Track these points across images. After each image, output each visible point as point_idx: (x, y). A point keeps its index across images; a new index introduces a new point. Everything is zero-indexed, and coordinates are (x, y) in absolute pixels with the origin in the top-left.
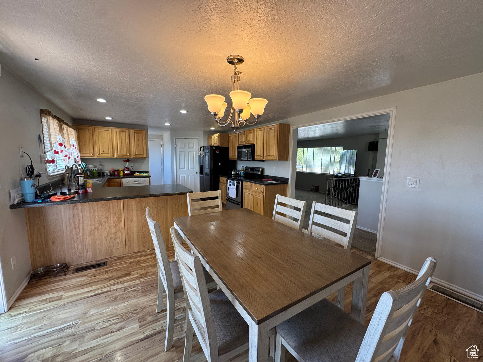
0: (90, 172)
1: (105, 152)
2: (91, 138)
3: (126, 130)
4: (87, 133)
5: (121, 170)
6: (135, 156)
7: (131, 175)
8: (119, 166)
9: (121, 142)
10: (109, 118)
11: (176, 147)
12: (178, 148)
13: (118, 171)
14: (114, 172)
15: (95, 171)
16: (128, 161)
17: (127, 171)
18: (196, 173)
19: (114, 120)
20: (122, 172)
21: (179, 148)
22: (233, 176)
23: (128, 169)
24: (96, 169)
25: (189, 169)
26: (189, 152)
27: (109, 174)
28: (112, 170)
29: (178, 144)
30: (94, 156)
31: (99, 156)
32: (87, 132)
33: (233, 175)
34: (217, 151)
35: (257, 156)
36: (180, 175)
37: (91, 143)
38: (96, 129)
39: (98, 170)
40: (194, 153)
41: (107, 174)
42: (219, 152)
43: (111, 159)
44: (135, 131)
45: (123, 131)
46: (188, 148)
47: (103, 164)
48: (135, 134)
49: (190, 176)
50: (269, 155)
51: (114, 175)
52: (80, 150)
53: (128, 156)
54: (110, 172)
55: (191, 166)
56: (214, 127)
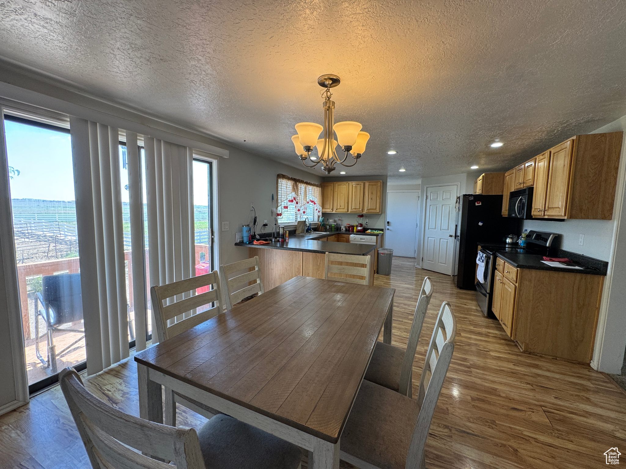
0: (329, 226)
1: (341, 207)
2: (332, 194)
3: (361, 183)
4: (329, 190)
5: (355, 226)
6: (367, 211)
7: (363, 231)
8: (354, 222)
9: (356, 196)
10: (343, 173)
11: (426, 199)
12: (428, 200)
13: (353, 227)
14: (349, 227)
15: (333, 226)
16: (362, 216)
17: (360, 227)
18: (451, 236)
19: (348, 174)
20: (355, 228)
21: (430, 200)
22: (507, 246)
23: (361, 225)
24: (335, 224)
25: (441, 230)
26: (442, 205)
27: (344, 229)
28: (348, 225)
29: (429, 195)
30: (333, 211)
31: (336, 211)
32: (330, 188)
33: (509, 244)
34: (477, 203)
35: (535, 209)
36: (428, 237)
37: (332, 198)
38: (337, 184)
39: (337, 224)
40: (450, 207)
41: (342, 229)
42: (480, 204)
43: (346, 214)
44: (370, 183)
45: (358, 184)
46: (443, 200)
47: (343, 219)
48: (370, 186)
49: (441, 240)
50: (553, 208)
51: (349, 230)
52: (323, 206)
53: (361, 211)
54: (345, 227)
55: (445, 227)
56: (477, 164)
